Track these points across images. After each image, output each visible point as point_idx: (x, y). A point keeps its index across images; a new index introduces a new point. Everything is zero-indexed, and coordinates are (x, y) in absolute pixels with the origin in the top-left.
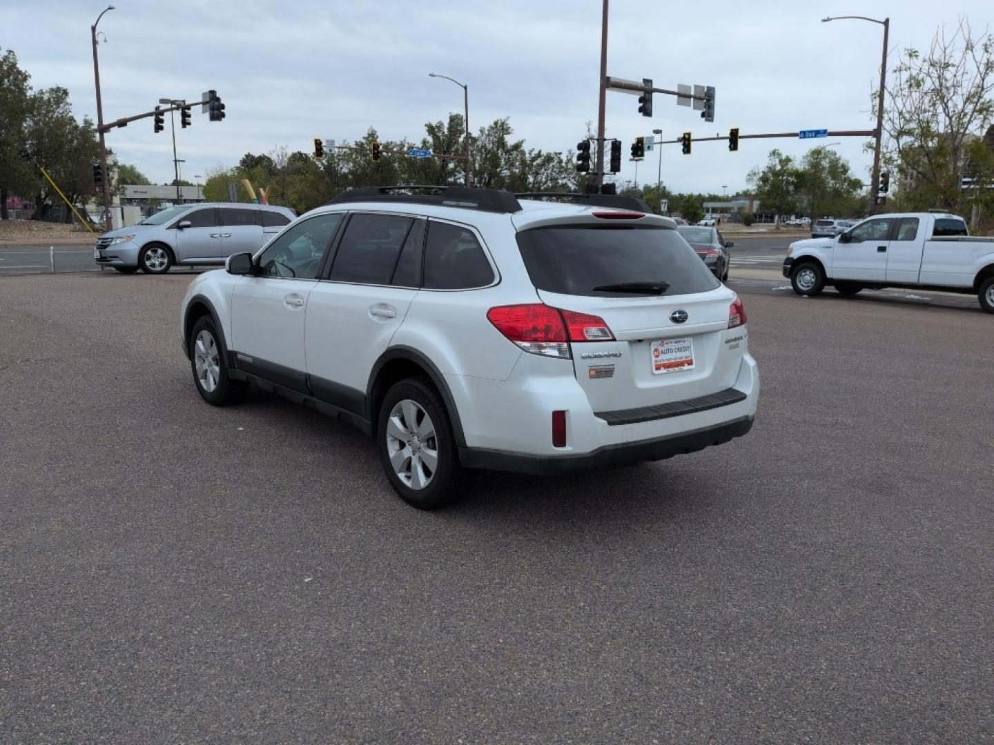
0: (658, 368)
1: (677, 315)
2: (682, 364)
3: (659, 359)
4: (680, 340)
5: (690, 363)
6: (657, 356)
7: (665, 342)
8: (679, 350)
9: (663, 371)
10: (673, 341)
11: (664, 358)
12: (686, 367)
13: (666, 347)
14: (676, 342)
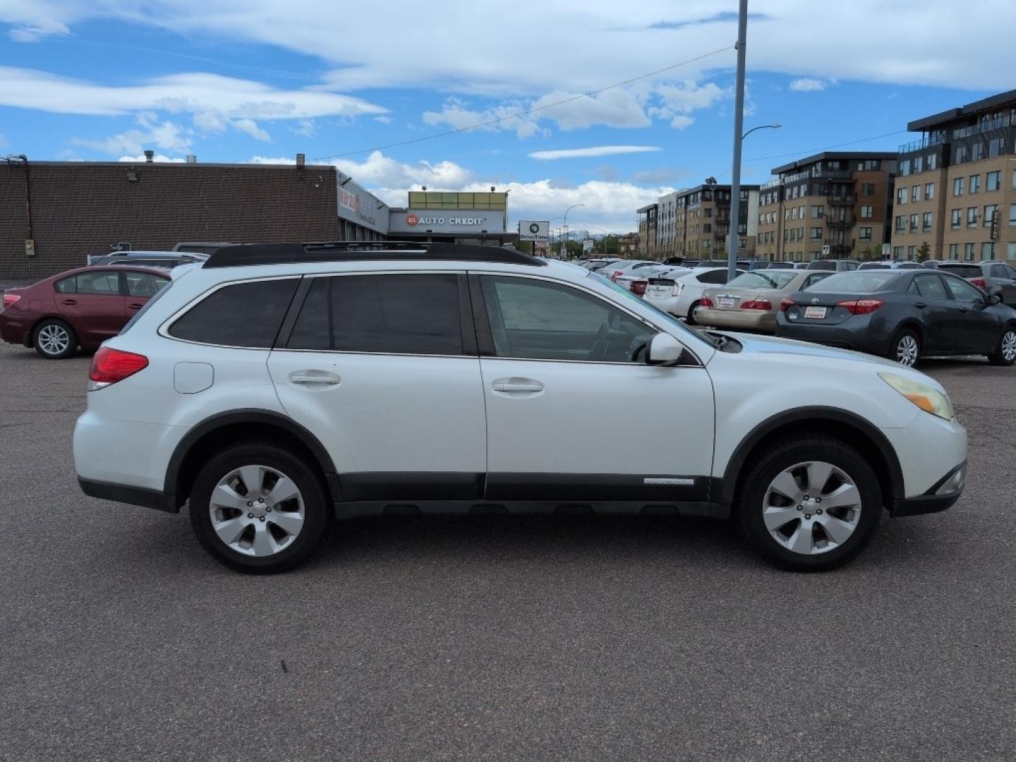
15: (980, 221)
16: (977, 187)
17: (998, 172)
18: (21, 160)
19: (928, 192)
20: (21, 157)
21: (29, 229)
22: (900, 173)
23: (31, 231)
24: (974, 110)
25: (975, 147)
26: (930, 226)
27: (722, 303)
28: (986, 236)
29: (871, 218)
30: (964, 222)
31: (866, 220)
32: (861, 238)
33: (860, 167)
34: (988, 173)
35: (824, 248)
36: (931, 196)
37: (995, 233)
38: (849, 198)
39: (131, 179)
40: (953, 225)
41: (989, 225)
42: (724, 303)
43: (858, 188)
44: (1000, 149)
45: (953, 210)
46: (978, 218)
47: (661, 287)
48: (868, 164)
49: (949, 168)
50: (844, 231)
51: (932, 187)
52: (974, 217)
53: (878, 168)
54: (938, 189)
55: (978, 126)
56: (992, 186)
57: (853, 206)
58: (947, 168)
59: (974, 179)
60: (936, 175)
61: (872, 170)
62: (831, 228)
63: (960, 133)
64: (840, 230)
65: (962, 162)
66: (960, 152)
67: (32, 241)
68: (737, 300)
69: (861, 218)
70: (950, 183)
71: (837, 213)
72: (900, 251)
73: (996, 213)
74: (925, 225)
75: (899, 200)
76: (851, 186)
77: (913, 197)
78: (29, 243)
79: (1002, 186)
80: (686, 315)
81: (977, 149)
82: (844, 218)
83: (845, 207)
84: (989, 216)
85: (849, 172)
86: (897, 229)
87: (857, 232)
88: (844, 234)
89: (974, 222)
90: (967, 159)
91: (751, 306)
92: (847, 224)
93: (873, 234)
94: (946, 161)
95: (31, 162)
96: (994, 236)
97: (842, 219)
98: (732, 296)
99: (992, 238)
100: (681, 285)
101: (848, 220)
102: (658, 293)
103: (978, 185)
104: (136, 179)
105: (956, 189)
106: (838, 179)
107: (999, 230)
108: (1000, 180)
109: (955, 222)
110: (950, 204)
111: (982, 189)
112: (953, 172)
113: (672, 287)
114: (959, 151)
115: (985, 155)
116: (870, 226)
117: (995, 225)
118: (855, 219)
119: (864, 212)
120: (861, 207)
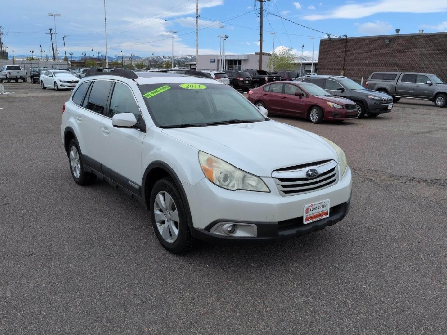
18: (345, 37)
20: (345, 36)
21: (343, 66)
23: (344, 67)
39: (387, 43)
67: (343, 71)
78: (342, 72)
95: (349, 38)
104: (388, 43)
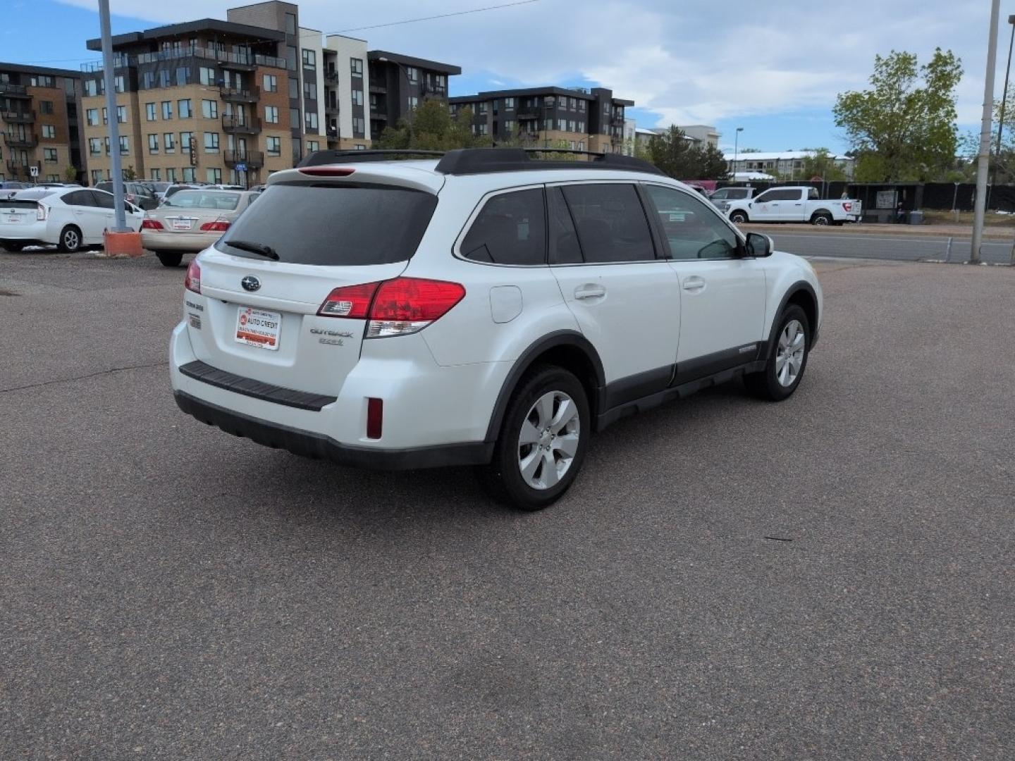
0: (240, 336)
1: (248, 281)
2: (265, 340)
3: (245, 327)
4: (257, 311)
5: (272, 343)
6: (243, 324)
7: (253, 310)
8: (267, 324)
9: (243, 340)
10: (260, 311)
11: (250, 328)
12: (267, 346)
13: (252, 317)
14: (263, 314)
15: (177, 147)
16: (169, 113)
17: (188, 100)
19: (119, 115)
22: (86, 93)
24: (155, 36)
25: (162, 74)
26: (127, 150)
27: (174, 225)
28: (186, 162)
29: (54, 139)
30: (161, 147)
31: (48, 140)
32: (46, 160)
33: (34, 82)
34: (178, 101)
35: (33, 170)
36: (124, 120)
37: (194, 159)
38: (26, 116)
40: (151, 149)
41: (188, 151)
42: (177, 225)
43: (35, 105)
44: (187, 78)
45: (149, 135)
46: (175, 143)
47: (17, 210)
48: (42, 80)
49: (139, 92)
50: (26, 151)
51: (124, 110)
52: (171, 143)
53: (53, 86)
54: (130, 114)
55: (160, 53)
56: (184, 114)
57: (32, 125)
58: (137, 92)
59: (165, 105)
60: (126, 98)
61: (46, 87)
62: (11, 148)
63: (144, 58)
64: (22, 151)
65: (151, 87)
66: (147, 78)
68: (194, 221)
69: (42, 137)
70: (142, 107)
71: (16, 132)
72: (99, 174)
73: (192, 140)
74: (122, 149)
75: (90, 122)
76: (26, 102)
77: (104, 119)
79: (193, 114)
80: (58, 242)
81: (164, 76)
82: (25, 137)
83: (23, 124)
84: (186, 142)
85: (22, 86)
86: (91, 152)
87: (41, 153)
88: (26, 155)
89: (172, 147)
90: (156, 85)
91: (213, 227)
92: (29, 143)
93: (58, 156)
94: (134, 85)
96: (194, 162)
97: (22, 138)
98: (188, 218)
99: (192, 163)
100: (47, 208)
101: (29, 139)
102: (14, 217)
103: (171, 111)
105: (148, 114)
106: (8, 93)
107: (197, 156)
108: (191, 108)
109: (153, 146)
110: (145, 130)
111: (175, 116)
112: (143, 96)
113: (35, 210)
114: (146, 76)
115: (173, 82)
116: (54, 147)
117: (193, 152)
118: (37, 139)
119: (46, 132)
120: (41, 126)
